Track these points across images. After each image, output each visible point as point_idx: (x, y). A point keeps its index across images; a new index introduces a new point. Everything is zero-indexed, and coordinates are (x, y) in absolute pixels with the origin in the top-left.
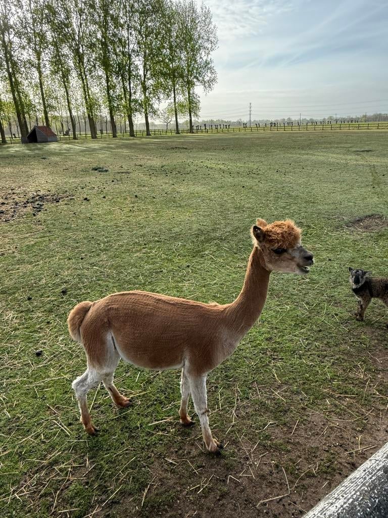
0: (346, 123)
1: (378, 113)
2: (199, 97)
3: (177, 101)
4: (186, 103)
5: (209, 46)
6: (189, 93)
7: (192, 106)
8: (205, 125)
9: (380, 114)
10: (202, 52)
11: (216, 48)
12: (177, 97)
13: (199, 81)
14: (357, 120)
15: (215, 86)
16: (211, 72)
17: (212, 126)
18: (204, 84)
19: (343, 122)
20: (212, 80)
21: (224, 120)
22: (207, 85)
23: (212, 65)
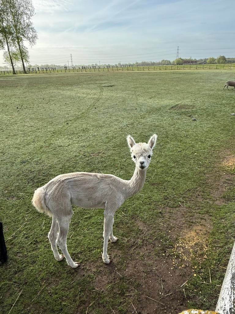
0: (126, 67)
1: (144, 61)
2: (27, 49)
3: (10, 51)
4: (18, 52)
5: (29, 13)
6: (19, 46)
7: (23, 55)
8: (38, 68)
9: (145, 62)
10: (25, 17)
11: (34, 14)
12: (11, 48)
13: (25, 37)
14: (132, 66)
15: (37, 41)
16: (33, 31)
17: (43, 69)
18: (29, 39)
19: (125, 67)
20: (35, 37)
21: (56, 65)
22: (31, 40)
23: (33, 26)
